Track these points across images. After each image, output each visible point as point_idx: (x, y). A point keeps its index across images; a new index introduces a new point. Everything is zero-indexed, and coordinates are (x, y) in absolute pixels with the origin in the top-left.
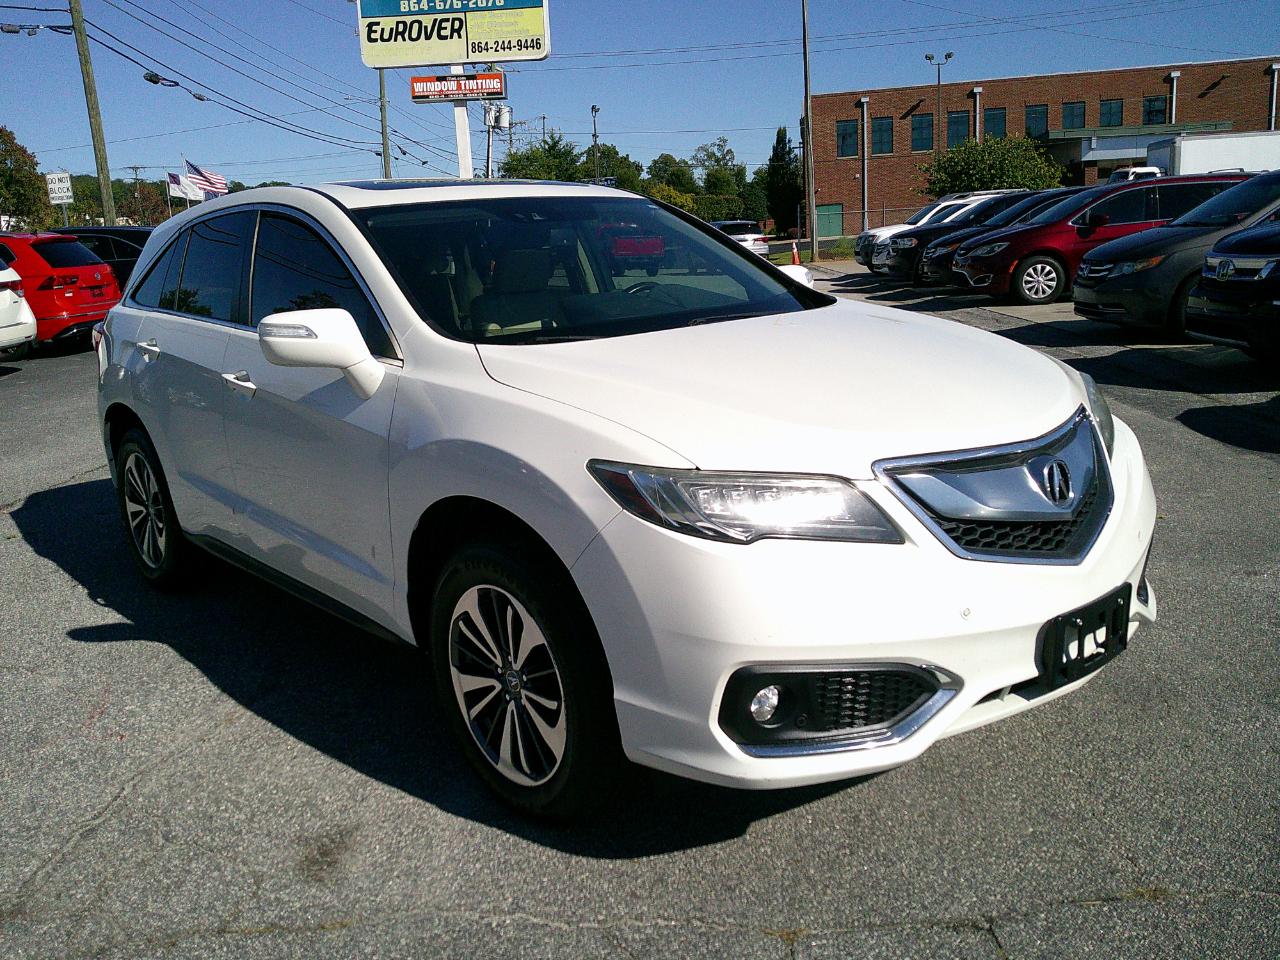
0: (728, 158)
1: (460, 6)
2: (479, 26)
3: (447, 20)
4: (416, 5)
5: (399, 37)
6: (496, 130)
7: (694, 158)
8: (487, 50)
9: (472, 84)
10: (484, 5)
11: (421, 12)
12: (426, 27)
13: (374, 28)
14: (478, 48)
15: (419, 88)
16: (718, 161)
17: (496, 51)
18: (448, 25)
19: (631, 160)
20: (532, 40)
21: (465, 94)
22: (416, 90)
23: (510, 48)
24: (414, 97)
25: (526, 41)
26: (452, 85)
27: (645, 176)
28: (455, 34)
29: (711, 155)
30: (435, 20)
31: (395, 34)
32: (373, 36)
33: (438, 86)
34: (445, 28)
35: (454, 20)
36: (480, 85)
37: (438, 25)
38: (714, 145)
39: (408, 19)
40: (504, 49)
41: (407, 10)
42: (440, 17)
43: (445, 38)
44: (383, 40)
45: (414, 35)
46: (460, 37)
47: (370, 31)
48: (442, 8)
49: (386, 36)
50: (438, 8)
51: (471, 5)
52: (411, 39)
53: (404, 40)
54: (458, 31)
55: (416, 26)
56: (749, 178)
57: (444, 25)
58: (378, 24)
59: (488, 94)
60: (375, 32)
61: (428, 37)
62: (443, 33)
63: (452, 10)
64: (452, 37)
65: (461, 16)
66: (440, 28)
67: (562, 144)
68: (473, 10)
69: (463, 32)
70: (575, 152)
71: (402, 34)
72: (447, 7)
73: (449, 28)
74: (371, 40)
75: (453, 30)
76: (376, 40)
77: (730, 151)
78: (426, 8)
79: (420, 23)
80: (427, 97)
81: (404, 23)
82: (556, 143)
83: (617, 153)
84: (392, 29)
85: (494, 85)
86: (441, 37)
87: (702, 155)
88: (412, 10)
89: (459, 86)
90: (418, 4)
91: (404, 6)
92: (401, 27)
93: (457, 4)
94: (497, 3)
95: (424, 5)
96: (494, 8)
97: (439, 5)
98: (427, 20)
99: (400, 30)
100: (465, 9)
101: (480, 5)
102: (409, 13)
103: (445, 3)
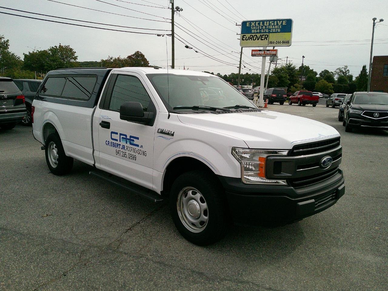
2: (273, 37)
3: (264, 35)
5: (250, 39)
6: (272, 62)
8: (274, 43)
9: (268, 52)
10: (275, 31)
11: (257, 33)
12: (258, 37)
14: (271, 43)
15: (253, 52)
17: (276, 43)
18: (264, 36)
19: (314, 71)
20: (287, 41)
21: (266, 55)
22: (253, 53)
23: (280, 43)
24: (252, 55)
25: (285, 41)
26: (263, 52)
27: (318, 76)
30: (261, 35)
31: (250, 38)
32: (244, 39)
33: (258, 52)
34: (263, 37)
35: (266, 35)
36: (270, 52)
37: (261, 36)
38: (343, 68)
39: (253, 35)
40: (278, 43)
43: (263, 40)
44: (246, 40)
45: (254, 39)
46: (267, 40)
47: (243, 37)
48: (263, 32)
49: (247, 39)
51: (271, 31)
52: (253, 40)
53: (252, 40)
54: (267, 38)
55: (255, 36)
57: (263, 36)
58: (245, 36)
59: (272, 55)
60: (244, 38)
61: (258, 40)
62: (262, 38)
63: (266, 32)
64: (264, 40)
65: (268, 34)
66: (262, 37)
67: (292, 66)
68: (271, 33)
69: (268, 38)
70: (296, 68)
71: (251, 38)
72: (264, 32)
73: (264, 38)
74: (243, 40)
75: (265, 38)
76: (244, 40)
79: (256, 35)
80: (256, 55)
81: (252, 36)
82: (290, 66)
83: (309, 68)
84: (249, 37)
85: (274, 52)
86: (261, 40)
87: (338, 71)
88: (255, 32)
89: (265, 52)
90: (257, 31)
91: (253, 31)
92: (251, 36)
93: (267, 31)
94: (278, 31)
95: (258, 31)
96: (277, 32)
97: (262, 31)
98: (258, 35)
99: (251, 37)
100: (269, 32)
101: (273, 31)
102: (254, 33)
103: (264, 31)
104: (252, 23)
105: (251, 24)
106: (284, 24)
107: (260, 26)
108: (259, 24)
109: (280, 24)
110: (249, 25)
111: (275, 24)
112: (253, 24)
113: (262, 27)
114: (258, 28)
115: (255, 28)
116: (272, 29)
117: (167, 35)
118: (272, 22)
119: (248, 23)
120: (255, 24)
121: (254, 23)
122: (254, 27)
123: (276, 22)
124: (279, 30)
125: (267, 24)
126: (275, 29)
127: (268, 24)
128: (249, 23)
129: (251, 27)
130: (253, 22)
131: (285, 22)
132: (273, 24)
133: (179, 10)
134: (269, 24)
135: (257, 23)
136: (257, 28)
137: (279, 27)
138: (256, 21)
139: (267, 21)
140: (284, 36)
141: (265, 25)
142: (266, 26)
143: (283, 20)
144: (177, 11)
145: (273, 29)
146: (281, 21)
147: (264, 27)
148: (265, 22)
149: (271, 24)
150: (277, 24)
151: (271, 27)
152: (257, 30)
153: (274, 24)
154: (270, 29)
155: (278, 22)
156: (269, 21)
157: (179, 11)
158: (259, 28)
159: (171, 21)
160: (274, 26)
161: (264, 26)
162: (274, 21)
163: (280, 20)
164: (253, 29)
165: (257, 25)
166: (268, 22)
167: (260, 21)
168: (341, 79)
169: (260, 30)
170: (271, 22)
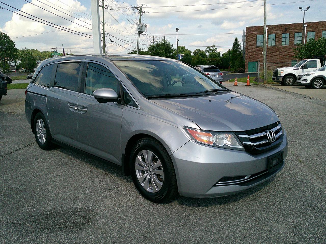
0: (215, 50)
7: (206, 50)
16: (212, 51)
19: (189, 50)
27: (192, 54)
29: (210, 49)
38: (211, 46)
56: (221, 55)
77: (216, 48)
83: (185, 48)
168: (212, 56)
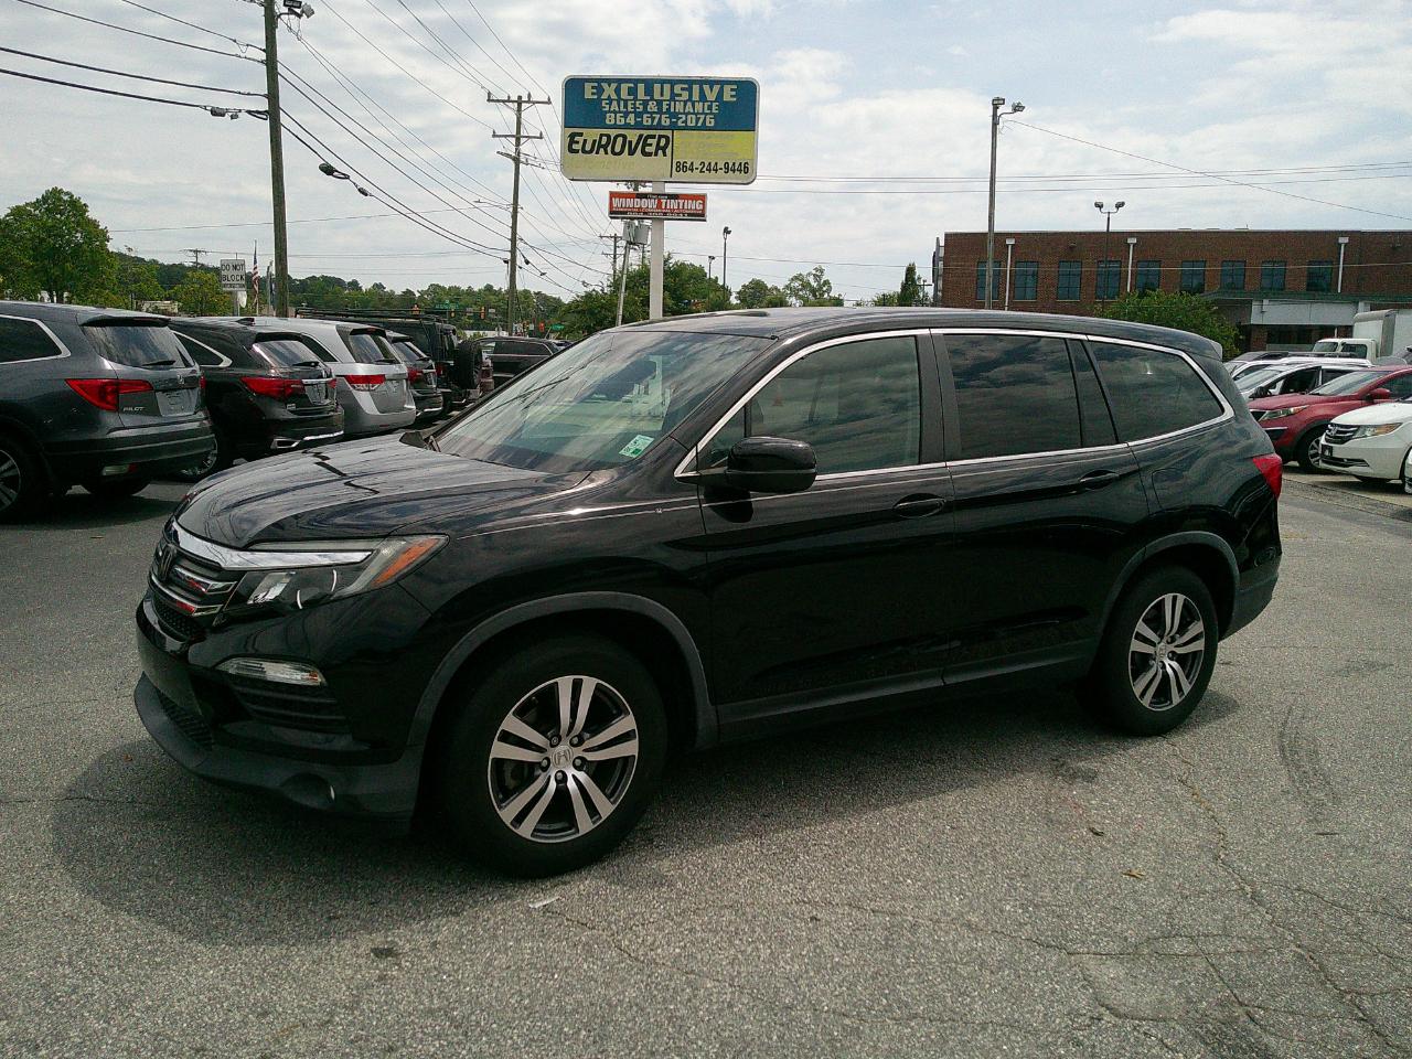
1: (668, 123)
2: (687, 145)
3: (653, 137)
4: (623, 119)
5: (602, 150)
8: (692, 170)
9: (673, 204)
10: (694, 124)
11: (627, 126)
12: (630, 142)
13: (576, 139)
14: (682, 167)
15: (616, 202)
17: (701, 172)
18: (654, 142)
20: (740, 164)
21: (665, 214)
22: (614, 205)
23: (717, 171)
24: (611, 212)
25: (734, 164)
26: (653, 204)
28: (660, 152)
30: (641, 136)
31: (598, 147)
32: (575, 147)
33: (636, 203)
34: (651, 145)
35: (660, 137)
36: (681, 205)
37: (643, 141)
39: (613, 132)
40: (710, 170)
41: (613, 122)
42: (646, 133)
43: (650, 154)
44: (584, 151)
45: (617, 149)
46: (665, 155)
47: (572, 142)
48: (649, 123)
49: (588, 148)
50: (645, 123)
51: (680, 124)
52: (614, 153)
53: (606, 153)
54: (664, 149)
55: (620, 140)
57: (649, 141)
58: (581, 134)
59: (689, 215)
60: (577, 142)
61: (632, 153)
62: (648, 149)
63: (659, 127)
64: (656, 155)
65: (669, 133)
66: (646, 144)
68: (680, 129)
69: (668, 151)
71: (605, 147)
72: (655, 123)
73: (654, 145)
74: (572, 152)
75: (658, 148)
76: (577, 151)
78: (632, 123)
79: (624, 137)
80: (625, 213)
81: (608, 136)
84: (594, 141)
85: (696, 206)
86: (645, 154)
88: (618, 123)
89: (660, 204)
90: (626, 118)
91: (610, 119)
92: (604, 140)
93: (666, 121)
94: (708, 124)
95: (631, 119)
96: (704, 128)
97: (646, 121)
98: (632, 135)
99: (604, 142)
100: (673, 127)
101: (689, 124)
102: (615, 127)
103: (653, 119)
104: (605, 85)
105: (600, 91)
106: (727, 97)
107: (635, 99)
108: (632, 92)
109: (711, 96)
110: (593, 94)
111: (696, 97)
112: (609, 91)
113: (645, 103)
114: (630, 109)
115: (617, 109)
116: (684, 113)
117: (249, 112)
118: (682, 89)
119: (588, 86)
120: (618, 91)
121: (614, 86)
122: (615, 103)
123: (696, 88)
124: (711, 123)
125: (662, 95)
126: (696, 114)
127: (667, 95)
128: (593, 87)
129: (600, 100)
130: (609, 81)
131: (732, 90)
132: (685, 95)
133: (298, 11)
134: (673, 96)
135: (625, 87)
136: (626, 106)
137: (710, 108)
138: (620, 81)
139: (663, 82)
140: (729, 144)
141: (656, 98)
142: (659, 103)
143: (722, 83)
144: (293, 16)
145: (689, 116)
146: (716, 88)
147: (652, 106)
148: (657, 87)
149: (681, 95)
150: (703, 98)
151: (680, 107)
152: (626, 115)
153: (691, 95)
154: (675, 115)
155: (706, 87)
156: (672, 82)
157: (299, 16)
158: (635, 108)
159: (263, 56)
160: (689, 104)
161: (652, 99)
162: (689, 83)
163: (711, 83)
164: (609, 112)
165: (624, 95)
166: (667, 87)
167: (636, 81)
169: (638, 114)
170: (677, 89)
